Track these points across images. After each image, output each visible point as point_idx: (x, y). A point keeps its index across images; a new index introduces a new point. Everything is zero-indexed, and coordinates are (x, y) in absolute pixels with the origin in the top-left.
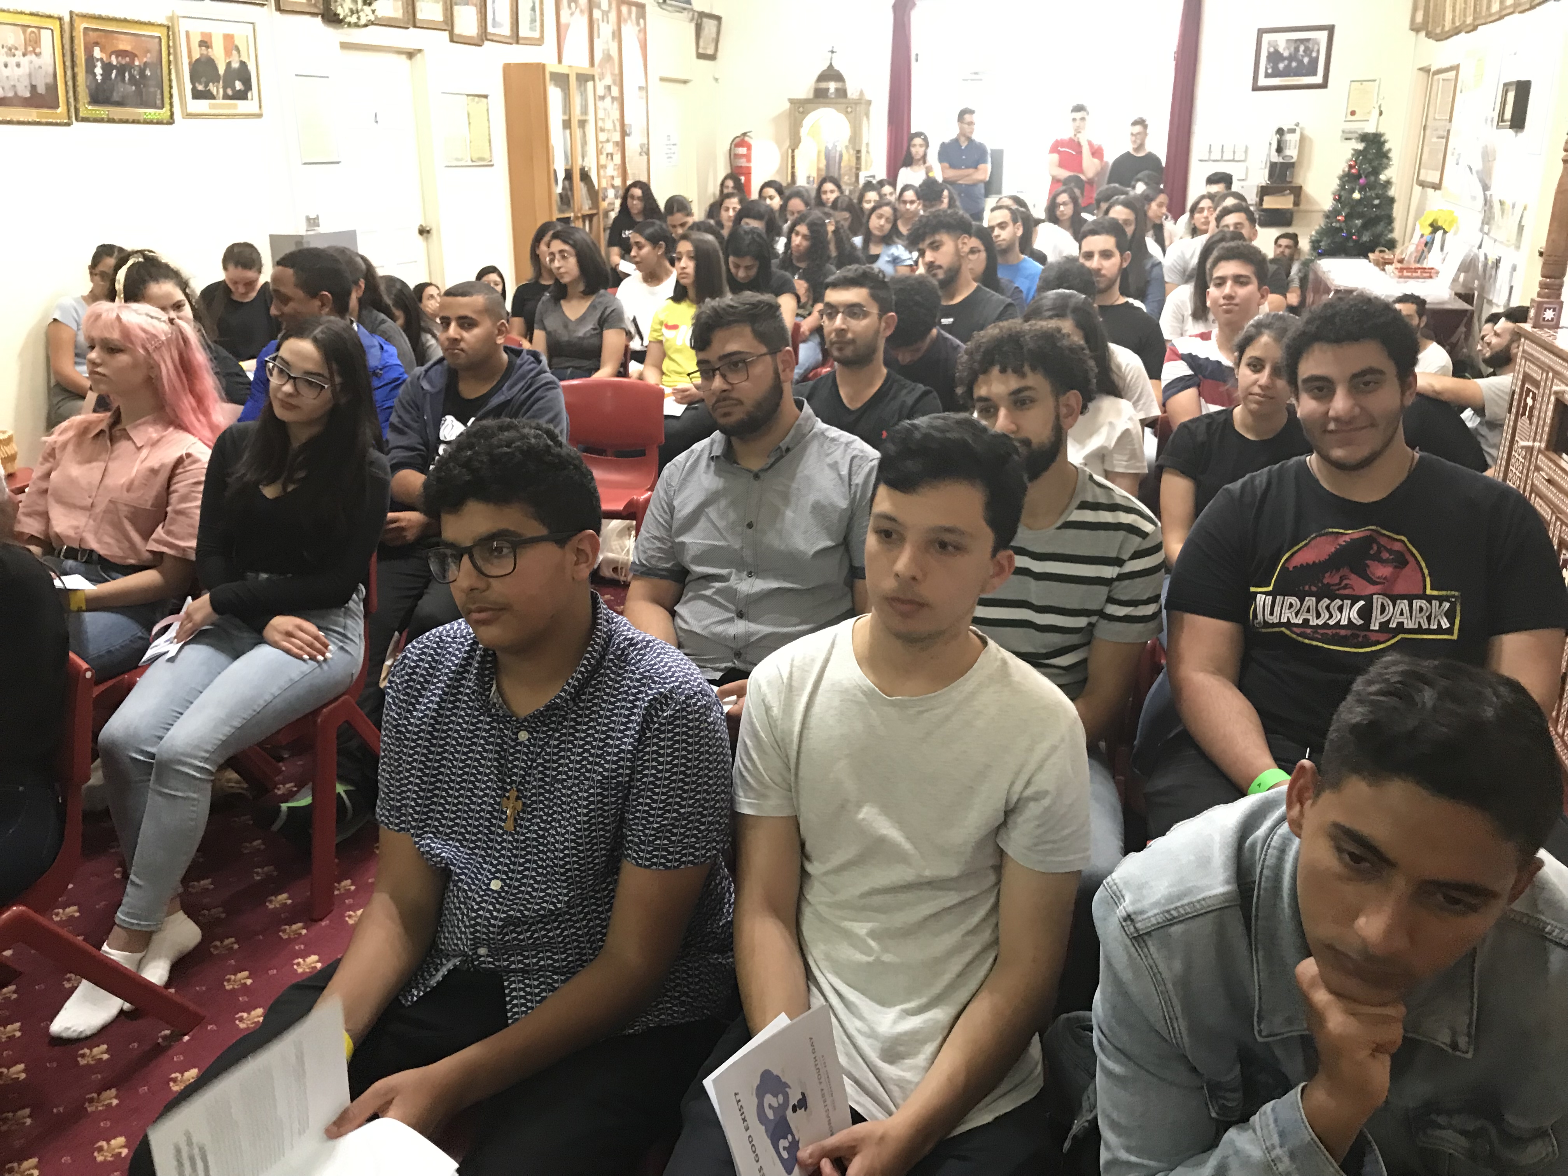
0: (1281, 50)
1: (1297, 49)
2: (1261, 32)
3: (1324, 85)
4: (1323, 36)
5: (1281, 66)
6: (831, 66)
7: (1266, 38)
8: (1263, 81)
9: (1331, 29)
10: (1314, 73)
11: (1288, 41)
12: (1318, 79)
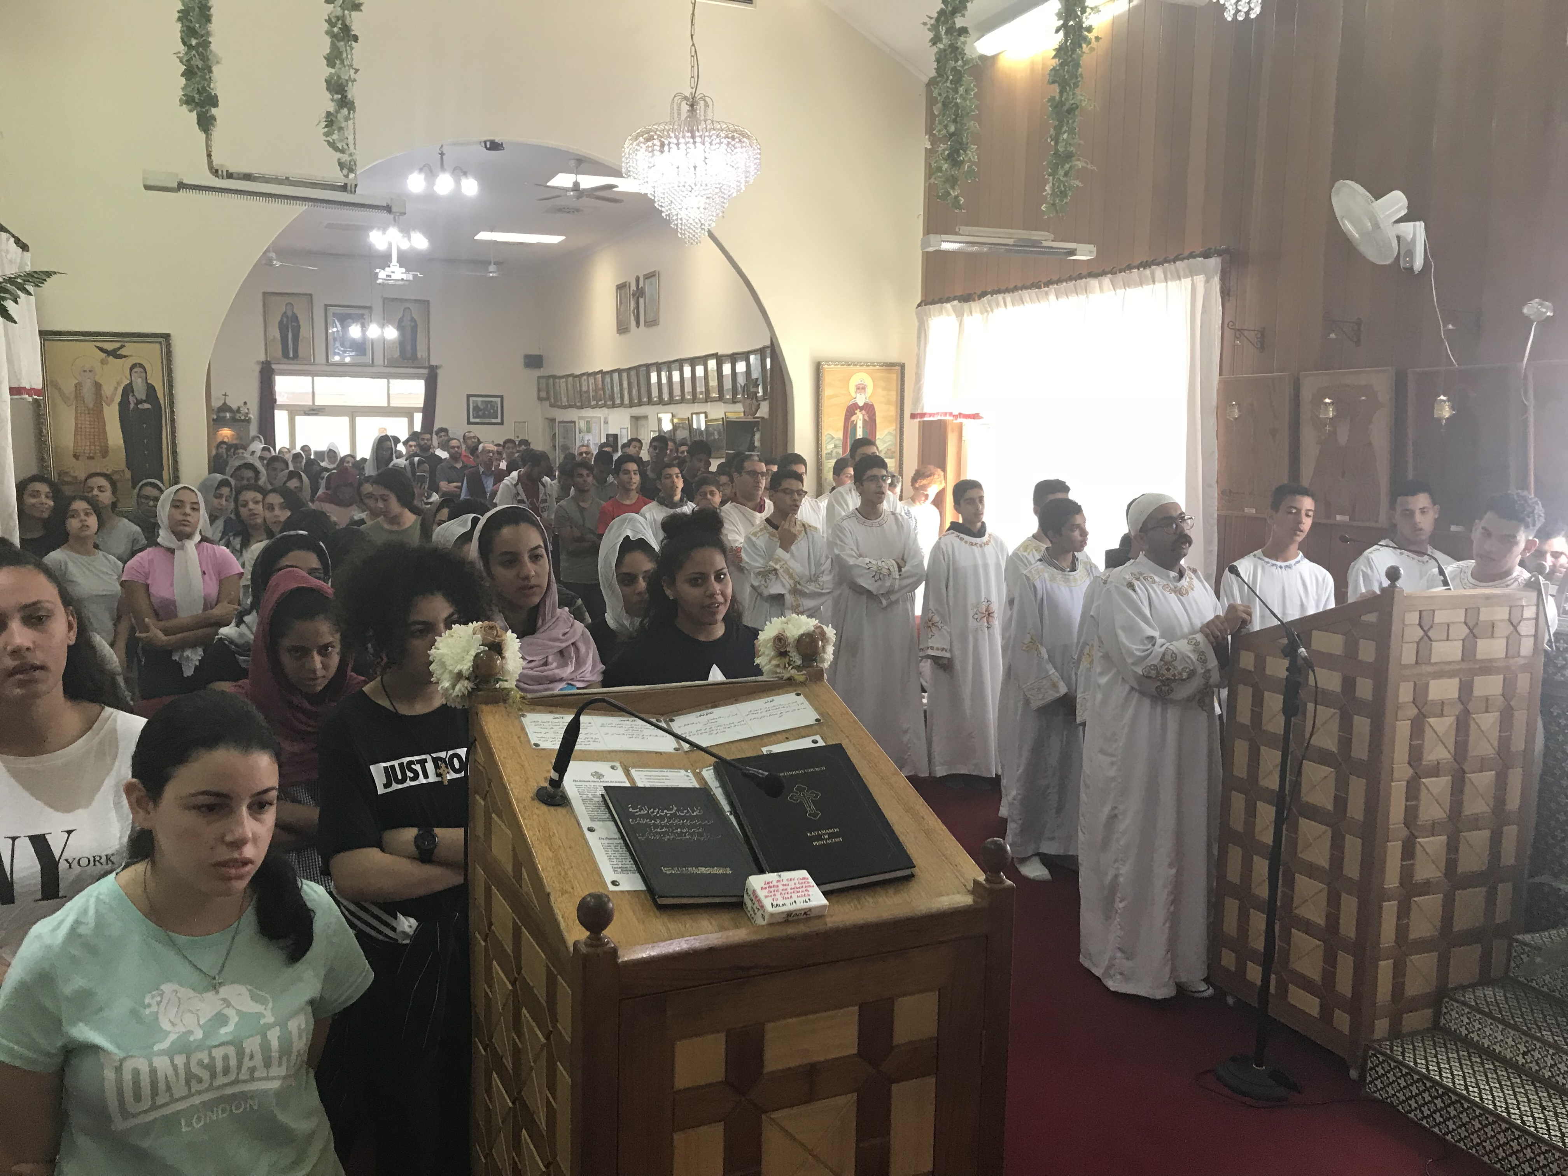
0: (479, 404)
1: (487, 406)
2: (469, 396)
3: (502, 423)
4: (499, 400)
5: (481, 413)
6: (225, 404)
7: (471, 399)
8: (472, 420)
9: (502, 397)
10: (497, 418)
11: (482, 401)
12: (499, 420)
